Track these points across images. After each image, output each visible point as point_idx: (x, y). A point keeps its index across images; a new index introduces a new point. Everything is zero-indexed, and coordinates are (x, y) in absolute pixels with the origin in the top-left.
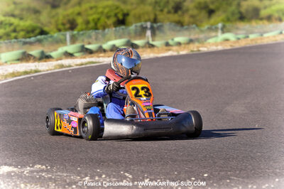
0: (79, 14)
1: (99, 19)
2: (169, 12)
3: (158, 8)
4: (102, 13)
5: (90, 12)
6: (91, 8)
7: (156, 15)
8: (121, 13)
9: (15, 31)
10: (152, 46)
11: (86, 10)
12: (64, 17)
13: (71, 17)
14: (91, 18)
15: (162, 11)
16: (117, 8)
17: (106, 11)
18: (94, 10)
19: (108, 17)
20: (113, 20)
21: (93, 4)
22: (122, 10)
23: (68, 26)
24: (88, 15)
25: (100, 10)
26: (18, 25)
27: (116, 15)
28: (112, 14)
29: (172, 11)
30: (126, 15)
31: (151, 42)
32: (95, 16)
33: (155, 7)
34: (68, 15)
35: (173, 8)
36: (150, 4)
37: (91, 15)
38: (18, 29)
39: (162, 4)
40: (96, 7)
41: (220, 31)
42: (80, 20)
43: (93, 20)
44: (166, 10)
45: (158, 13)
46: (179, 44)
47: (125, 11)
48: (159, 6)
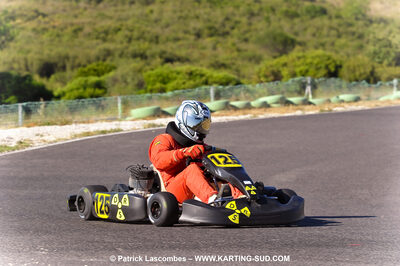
0: (285, 65)
1: (307, 71)
2: (390, 65)
3: (377, 60)
4: (311, 63)
5: (298, 63)
6: (299, 58)
7: (373, 68)
8: (333, 64)
9: (206, 83)
10: (310, 103)
11: (293, 61)
12: (267, 68)
13: (275, 69)
14: (298, 70)
15: (381, 63)
16: (329, 59)
17: (315, 62)
18: (302, 60)
19: (318, 69)
20: (323, 72)
21: (301, 54)
22: (334, 61)
23: (272, 78)
24: (295, 66)
25: (309, 61)
26: (211, 76)
27: (327, 67)
28: (323, 65)
29: (394, 63)
30: (338, 67)
31: (311, 100)
32: (303, 68)
33: (373, 58)
34: (271, 66)
35: (394, 60)
36: (368, 55)
37: (299, 66)
38: (210, 80)
39: (381, 55)
40: (304, 57)
41: (395, 88)
42: (285, 72)
43: (301, 72)
44: (386, 62)
45: (376, 65)
46: (343, 101)
47: (338, 63)
48: (379, 58)
